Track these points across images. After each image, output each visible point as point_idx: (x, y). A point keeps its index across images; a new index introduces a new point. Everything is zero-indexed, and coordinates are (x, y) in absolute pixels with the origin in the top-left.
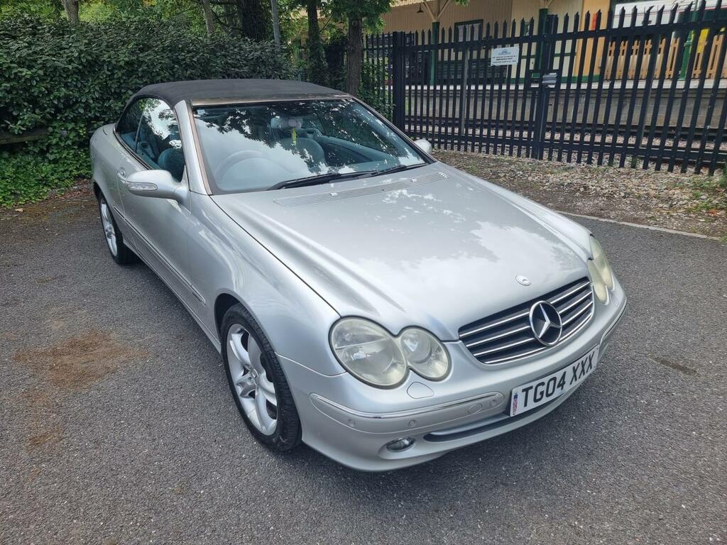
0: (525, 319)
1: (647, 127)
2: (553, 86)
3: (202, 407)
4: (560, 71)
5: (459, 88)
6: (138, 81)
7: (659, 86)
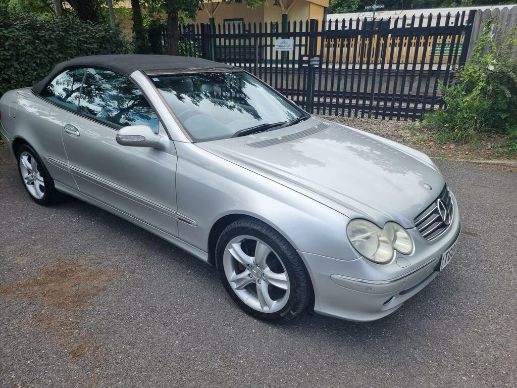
0: (436, 211)
1: (376, 94)
2: (318, 66)
3: (198, 303)
4: (321, 56)
5: (253, 65)
6: (6, 53)
7: (381, 68)
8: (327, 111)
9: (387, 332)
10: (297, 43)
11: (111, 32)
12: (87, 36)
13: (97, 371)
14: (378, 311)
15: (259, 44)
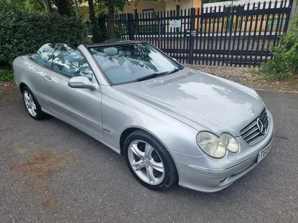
0: (256, 126)
1: (231, 51)
2: (195, 36)
3: (114, 178)
4: (197, 30)
5: (157, 36)
7: (234, 35)
8: (201, 62)
9: (224, 198)
10: (183, 22)
11: (76, 21)
12: (64, 24)
13: (55, 215)
14: (216, 186)
15: (160, 24)
